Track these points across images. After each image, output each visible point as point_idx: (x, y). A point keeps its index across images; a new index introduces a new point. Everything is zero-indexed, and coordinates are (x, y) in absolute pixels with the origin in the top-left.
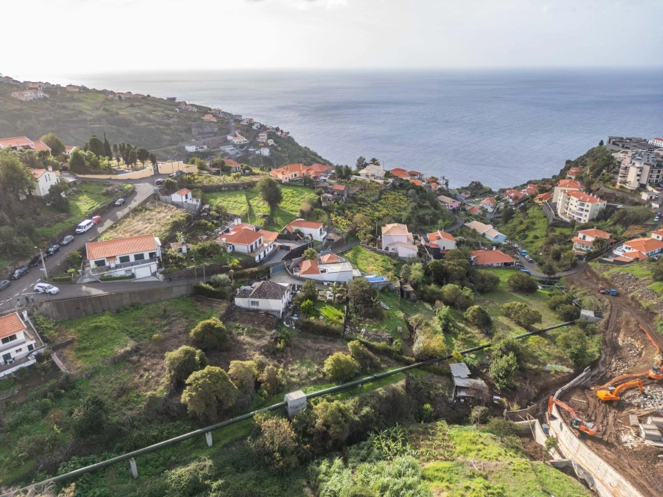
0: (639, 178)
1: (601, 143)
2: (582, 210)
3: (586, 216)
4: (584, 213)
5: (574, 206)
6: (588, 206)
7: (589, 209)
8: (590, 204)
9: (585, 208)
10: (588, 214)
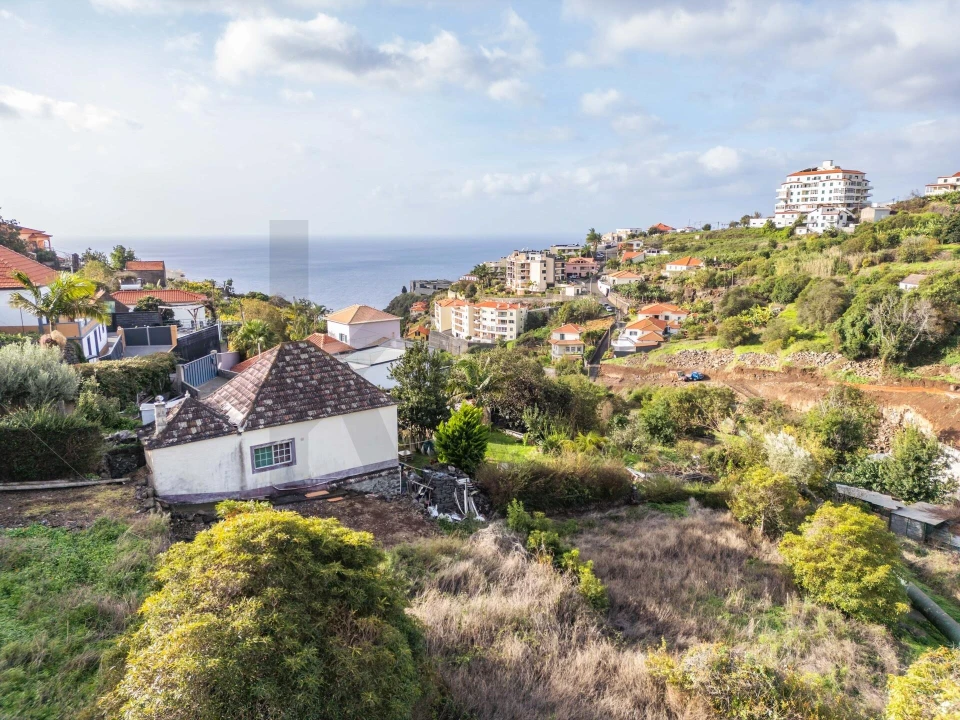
0: (544, 275)
1: (404, 290)
2: (503, 322)
3: (511, 329)
4: (508, 326)
5: (489, 320)
6: (511, 314)
7: (514, 318)
8: (514, 311)
9: (507, 318)
10: (514, 326)
